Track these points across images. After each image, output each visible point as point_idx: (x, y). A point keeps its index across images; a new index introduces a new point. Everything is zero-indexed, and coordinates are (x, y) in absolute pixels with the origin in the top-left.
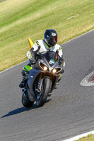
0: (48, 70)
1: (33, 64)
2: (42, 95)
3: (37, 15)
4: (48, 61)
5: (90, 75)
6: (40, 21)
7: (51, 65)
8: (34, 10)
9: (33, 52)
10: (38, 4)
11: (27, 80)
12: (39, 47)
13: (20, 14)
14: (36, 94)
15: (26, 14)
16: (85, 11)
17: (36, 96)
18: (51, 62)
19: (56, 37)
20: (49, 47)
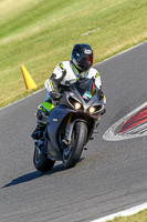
0: (82, 108)
1: (56, 99)
2: (74, 149)
3: (35, 28)
4: (82, 95)
5: (117, 124)
6: (39, 38)
7: (87, 101)
8: (29, 21)
9: (55, 80)
10: (36, 12)
11: (45, 126)
12: (65, 73)
13: (8, 27)
14: (62, 147)
15: (18, 27)
16: (109, 22)
17: (62, 151)
18: (86, 95)
19: (91, 56)
20: (80, 72)
